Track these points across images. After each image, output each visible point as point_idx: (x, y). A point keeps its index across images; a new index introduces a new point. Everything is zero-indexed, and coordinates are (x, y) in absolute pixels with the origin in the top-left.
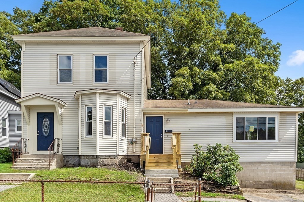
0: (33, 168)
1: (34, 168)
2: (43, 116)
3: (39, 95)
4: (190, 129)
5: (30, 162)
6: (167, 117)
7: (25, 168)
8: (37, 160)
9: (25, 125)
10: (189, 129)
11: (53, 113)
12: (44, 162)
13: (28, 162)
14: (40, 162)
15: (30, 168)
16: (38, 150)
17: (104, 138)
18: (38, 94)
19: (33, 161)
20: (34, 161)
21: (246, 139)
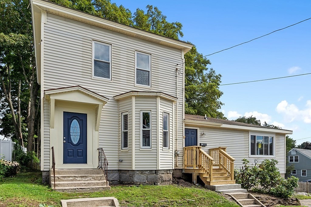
0: (87, 189)
1: (89, 188)
2: (71, 118)
3: (80, 89)
4: (220, 143)
5: (72, 180)
6: (201, 131)
7: (75, 189)
8: (82, 177)
9: (46, 128)
10: (218, 143)
11: (87, 114)
12: (92, 179)
13: (69, 181)
14: (87, 179)
15: (82, 189)
16: (64, 163)
17: (141, 149)
18: (79, 87)
19: (76, 179)
20: (78, 179)
21: (257, 154)
